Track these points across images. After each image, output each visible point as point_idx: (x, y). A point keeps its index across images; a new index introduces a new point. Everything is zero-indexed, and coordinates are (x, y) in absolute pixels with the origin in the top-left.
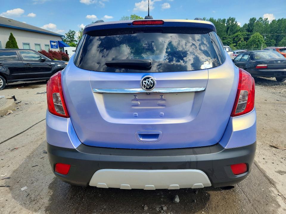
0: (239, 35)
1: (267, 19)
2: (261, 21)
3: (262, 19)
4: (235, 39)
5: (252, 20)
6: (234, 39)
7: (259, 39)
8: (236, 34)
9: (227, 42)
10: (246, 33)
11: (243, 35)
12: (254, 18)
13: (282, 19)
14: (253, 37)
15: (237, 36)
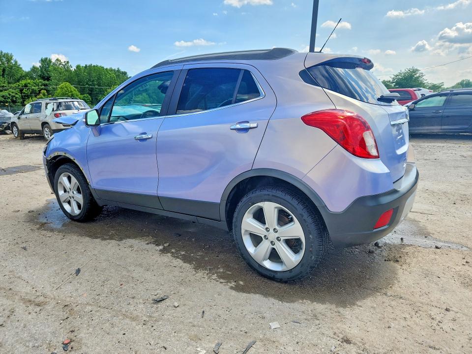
0: (29, 83)
1: (68, 62)
2: (60, 64)
3: (60, 61)
4: (24, 91)
5: (45, 62)
6: (21, 91)
7: (71, 92)
8: (23, 82)
9: (9, 94)
10: (40, 82)
11: (36, 84)
12: (47, 58)
13: (90, 66)
14: (62, 88)
15: (26, 86)
